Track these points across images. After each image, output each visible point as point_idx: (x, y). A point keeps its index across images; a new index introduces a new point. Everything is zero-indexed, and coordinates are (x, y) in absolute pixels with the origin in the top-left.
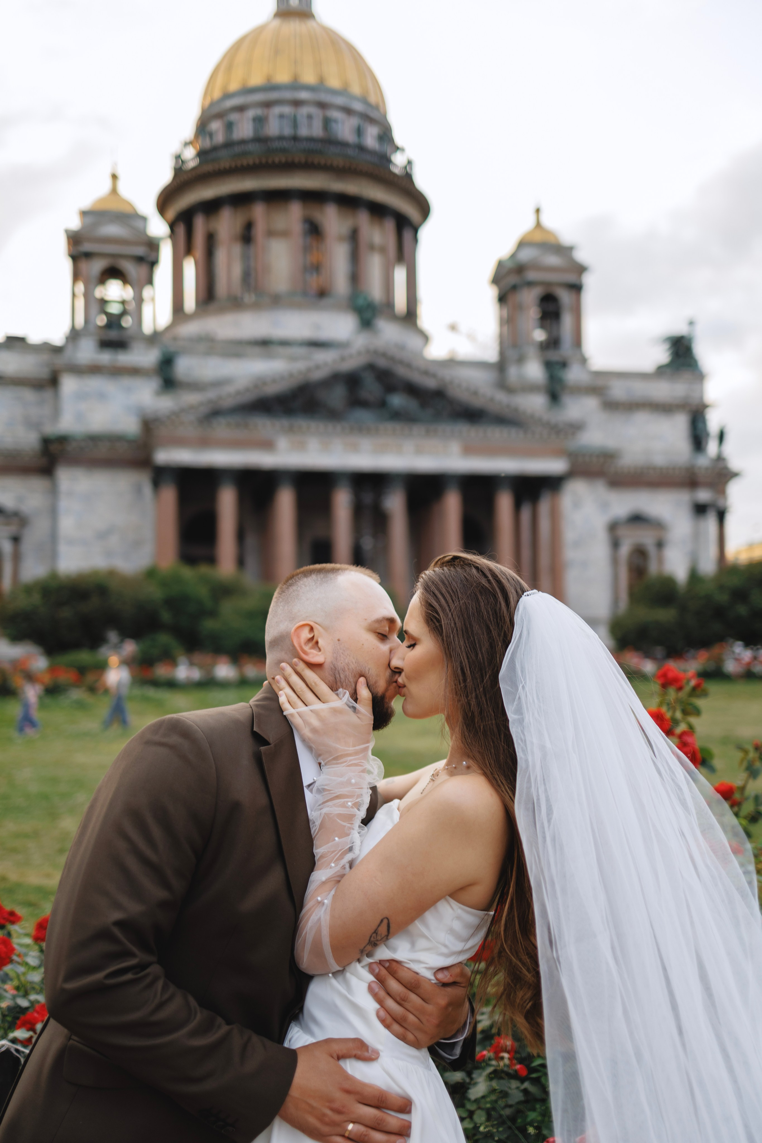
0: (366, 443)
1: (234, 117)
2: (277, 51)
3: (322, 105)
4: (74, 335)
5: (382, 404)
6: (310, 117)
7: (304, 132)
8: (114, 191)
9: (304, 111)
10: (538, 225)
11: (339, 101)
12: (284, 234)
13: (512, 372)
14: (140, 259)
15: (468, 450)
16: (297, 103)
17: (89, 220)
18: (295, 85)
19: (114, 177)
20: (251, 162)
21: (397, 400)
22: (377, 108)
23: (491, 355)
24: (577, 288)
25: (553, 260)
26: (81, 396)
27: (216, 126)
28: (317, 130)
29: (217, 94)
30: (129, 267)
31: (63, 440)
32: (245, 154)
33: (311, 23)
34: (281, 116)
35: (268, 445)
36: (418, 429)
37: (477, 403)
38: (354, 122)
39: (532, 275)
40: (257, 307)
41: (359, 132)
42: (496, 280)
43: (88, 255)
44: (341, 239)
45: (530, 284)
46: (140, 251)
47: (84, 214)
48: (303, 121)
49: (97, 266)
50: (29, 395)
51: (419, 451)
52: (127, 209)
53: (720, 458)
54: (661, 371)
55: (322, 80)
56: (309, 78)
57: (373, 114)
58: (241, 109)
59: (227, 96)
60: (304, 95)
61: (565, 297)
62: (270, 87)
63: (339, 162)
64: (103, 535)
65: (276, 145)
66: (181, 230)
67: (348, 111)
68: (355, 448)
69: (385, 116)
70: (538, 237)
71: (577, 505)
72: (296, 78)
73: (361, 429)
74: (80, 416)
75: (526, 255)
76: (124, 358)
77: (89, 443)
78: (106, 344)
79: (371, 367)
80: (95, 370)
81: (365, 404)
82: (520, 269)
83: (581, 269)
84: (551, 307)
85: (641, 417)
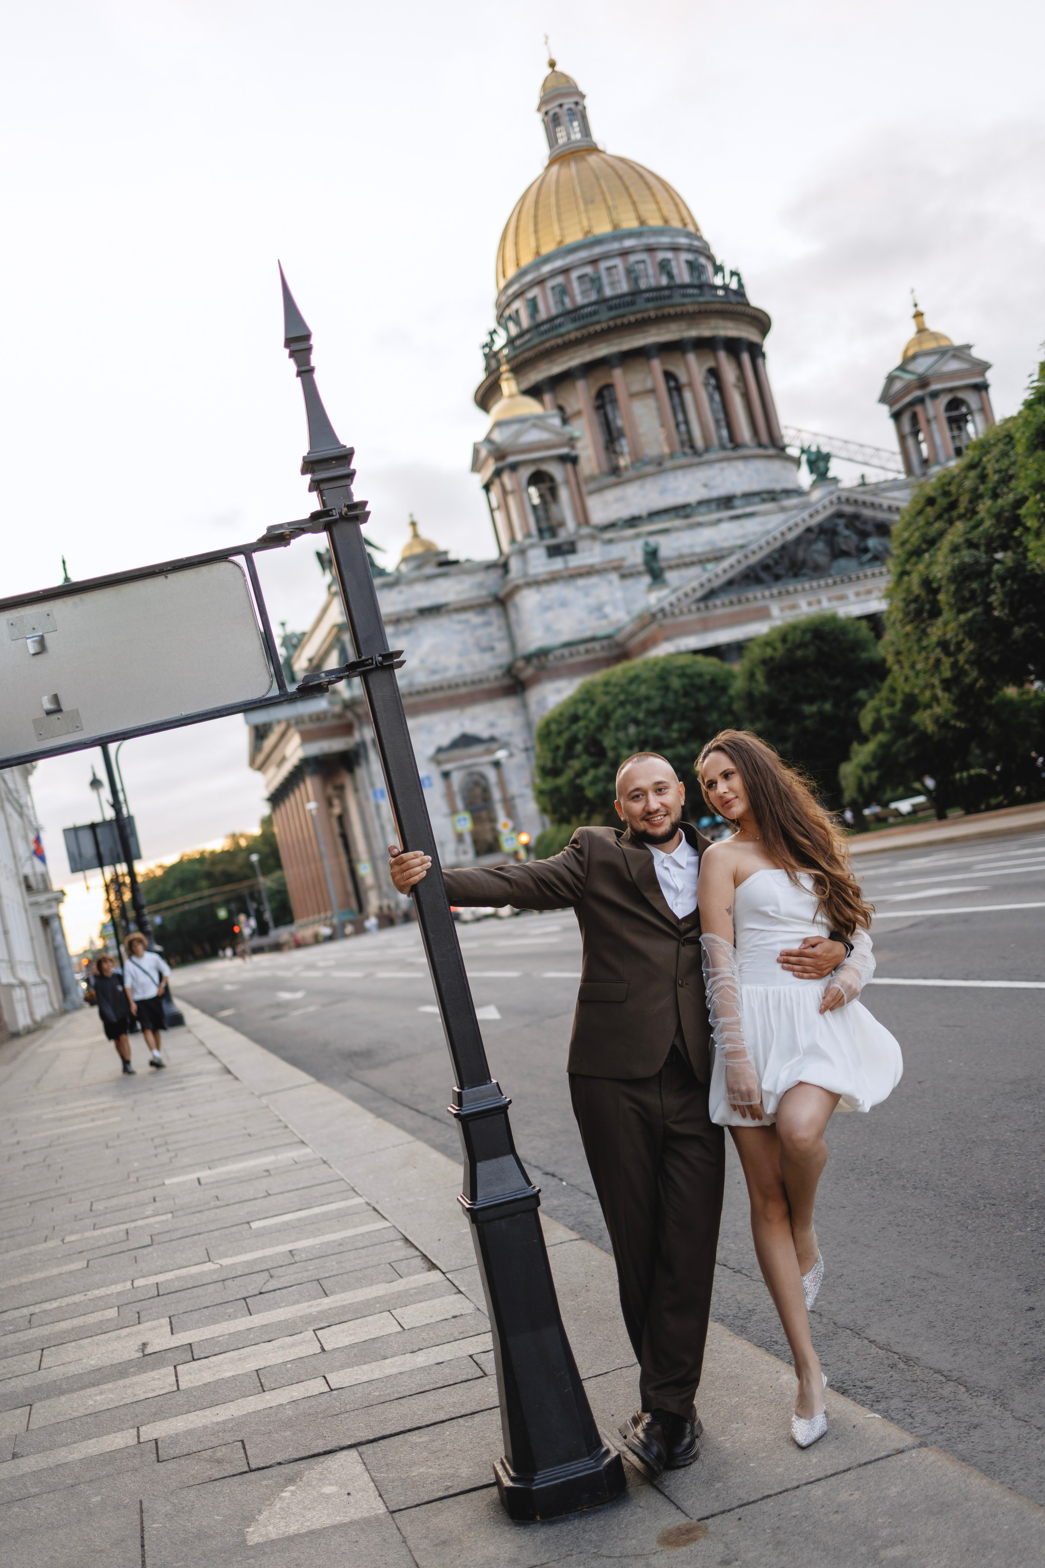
0: (850, 591)
4: (520, 549)
5: (865, 549)
8: (511, 394)
10: (923, 328)
14: (563, 459)
21: (874, 543)
24: (982, 388)
25: (954, 365)
26: (546, 607)
29: (529, 259)
30: (553, 469)
35: (763, 614)
39: (935, 387)
45: (935, 395)
46: (564, 451)
49: (525, 475)
50: (474, 618)
61: (972, 399)
70: (926, 343)
74: (548, 629)
75: (921, 366)
76: (575, 561)
77: (566, 651)
78: (555, 551)
79: (839, 515)
80: (553, 579)
81: (845, 554)
82: (923, 381)
83: (985, 367)
84: (957, 412)
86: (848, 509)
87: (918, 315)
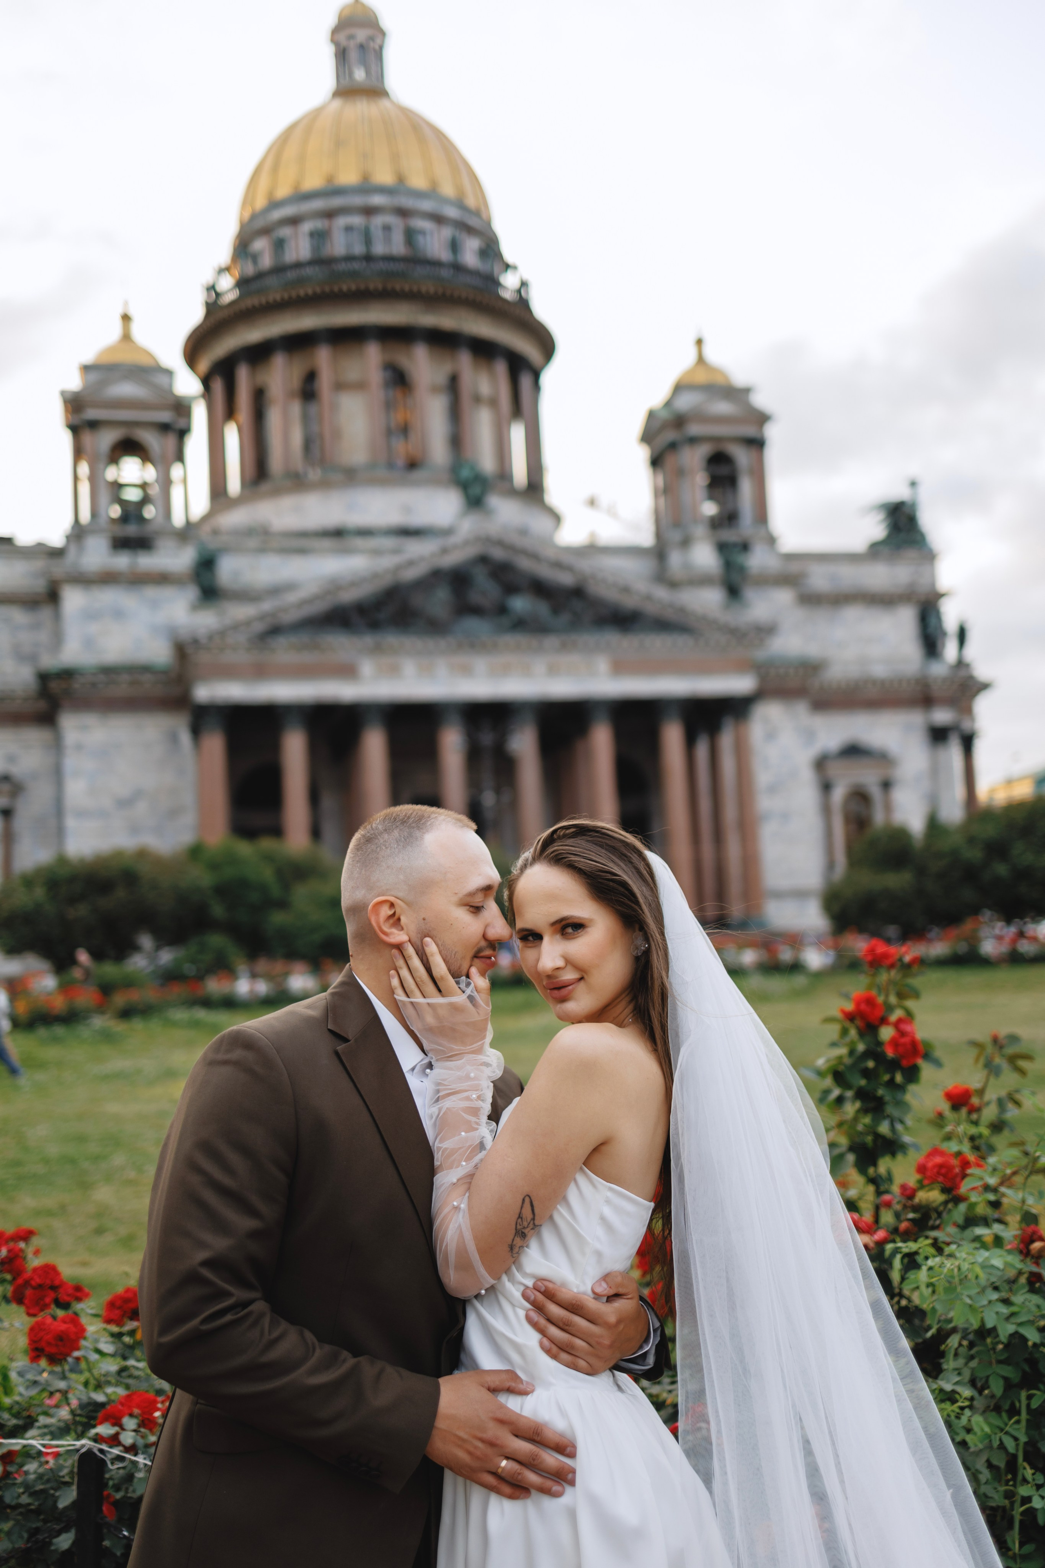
0: (480, 663)
1: (285, 232)
2: (339, 143)
3: (403, 213)
4: (78, 533)
5: (503, 610)
6: (387, 228)
7: (379, 249)
8: (127, 337)
9: (378, 221)
10: (701, 360)
11: (426, 205)
12: (360, 386)
13: (675, 559)
14: (164, 428)
15: (619, 668)
16: (369, 211)
17: (93, 377)
18: (366, 187)
19: (126, 318)
20: (310, 291)
21: (520, 604)
22: (477, 213)
23: (646, 538)
24: (757, 444)
25: (723, 407)
26: (91, 615)
27: (260, 245)
28: (398, 247)
29: (260, 202)
30: (150, 439)
31: (68, 674)
32: (301, 281)
33: (383, 104)
34: (349, 229)
35: (348, 672)
36: (551, 641)
37: (629, 602)
38: (447, 232)
39: (694, 429)
40: (325, 485)
41: (454, 246)
42: (647, 437)
43: (94, 425)
44: (435, 389)
45: (693, 441)
46: (165, 416)
47: (86, 369)
48: (378, 235)
49: (107, 439)
50: (19, 616)
51: (553, 671)
52: (144, 361)
53: (961, 664)
54: (875, 550)
55: (401, 180)
56: (384, 176)
57: (473, 222)
58: (294, 221)
59: (274, 204)
60: (377, 200)
61: (742, 456)
62: (332, 191)
63: (428, 287)
64: (125, 803)
65: (342, 267)
66: (218, 385)
67: (439, 219)
68: (467, 671)
69: (488, 224)
70: (701, 377)
71: (771, 736)
72: (366, 178)
73: (473, 646)
74: (89, 643)
75: (685, 402)
76: (146, 562)
77: (102, 677)
78: (122, 544)
79: (484, 560)
80: (108, 579)
81: (476, 611)
82: (679, 421)
83: (762, 418)
84: (723, 470)
85: (852, 614)
86: (498, 554)
87: (699, 342)
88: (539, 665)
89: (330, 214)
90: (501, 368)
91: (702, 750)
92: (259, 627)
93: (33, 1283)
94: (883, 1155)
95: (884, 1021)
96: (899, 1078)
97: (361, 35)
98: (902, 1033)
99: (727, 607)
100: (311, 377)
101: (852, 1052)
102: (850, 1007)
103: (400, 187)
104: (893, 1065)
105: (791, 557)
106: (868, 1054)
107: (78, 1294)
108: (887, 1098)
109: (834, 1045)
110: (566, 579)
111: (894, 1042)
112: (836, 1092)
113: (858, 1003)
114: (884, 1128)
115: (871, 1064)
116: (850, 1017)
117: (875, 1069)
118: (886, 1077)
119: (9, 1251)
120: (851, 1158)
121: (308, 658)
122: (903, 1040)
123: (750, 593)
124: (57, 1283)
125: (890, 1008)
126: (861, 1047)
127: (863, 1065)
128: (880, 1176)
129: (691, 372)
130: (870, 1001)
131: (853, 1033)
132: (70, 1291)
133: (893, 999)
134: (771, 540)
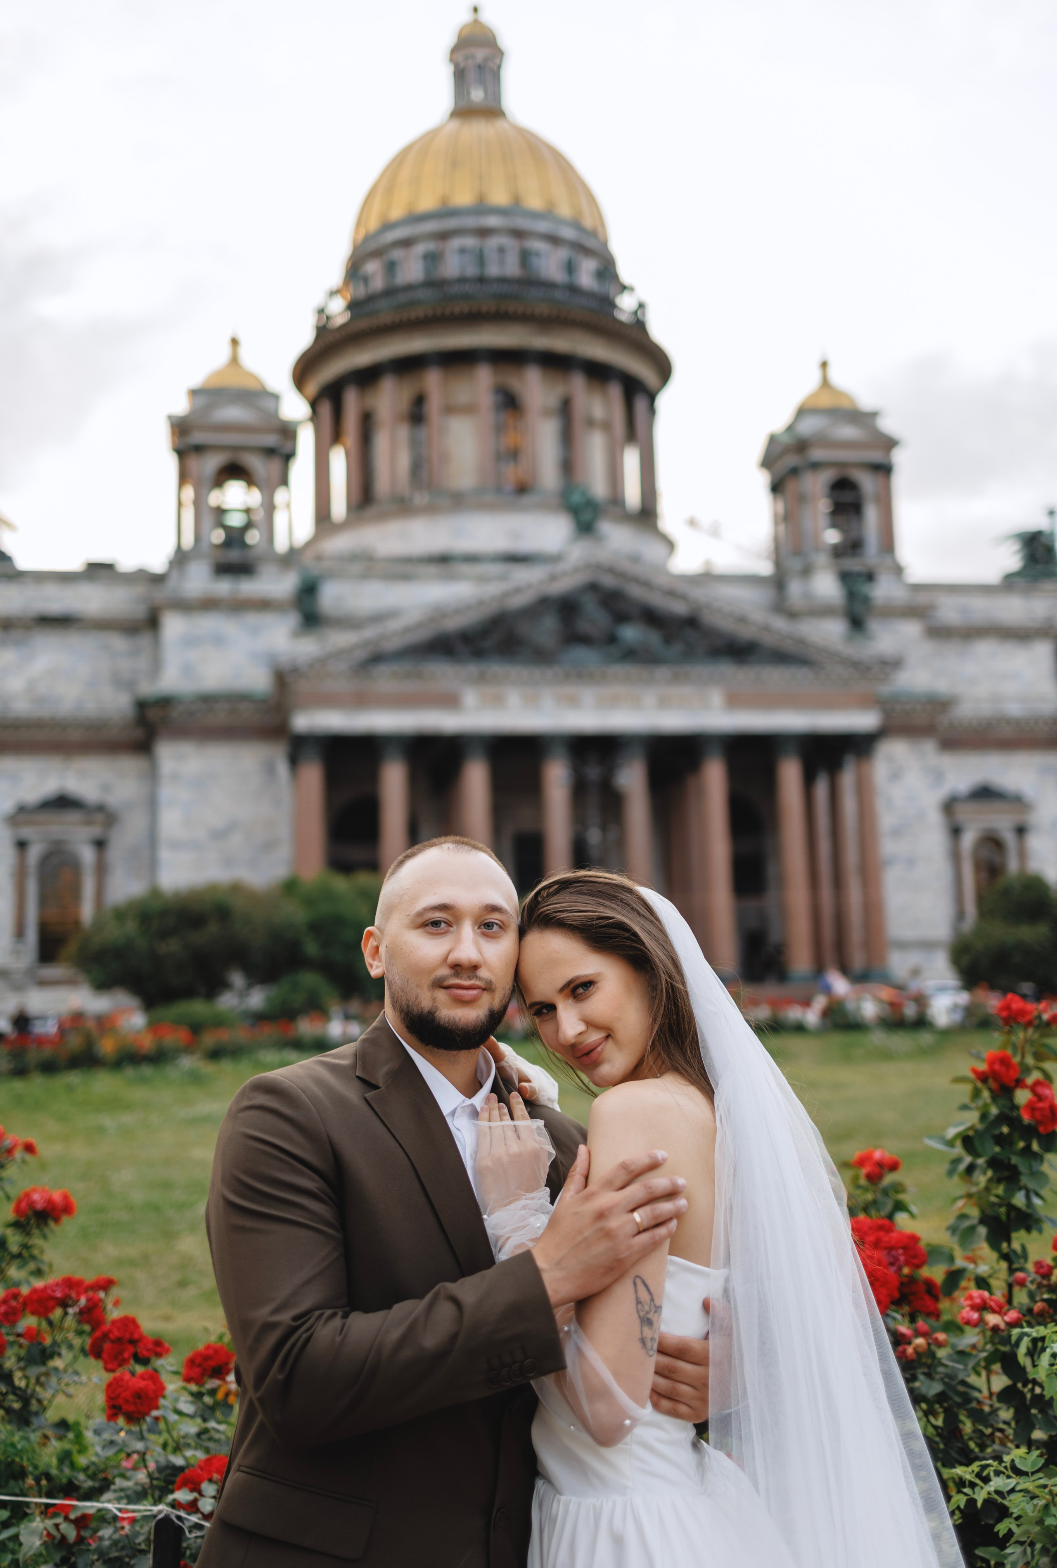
0: (588, 694)
1: (397, 254)
2: (454, 162)
3: (518, 234)
4: (181, 558)
5: (612, 639)
6: (501, 250)
7: (493, 270)
8: (234, 360)
9: (494, 242)
10: (825, 383)
11: (542, 226)
12: (470, 409)
13: (795, 588)
14: (270, 452)
15: (734, 701)
16: (484, 233)
17: (201, 401)
18: (481, 208)
19: (235, 342)
20: (421, 314)
21: (630, 633)
22: (594, 234)
24: (884, 470)
25: (848, 432)
26: (190, 641)
27: (372, 267)
28: (512, 268)
29: (373, 225)
30: (256, 463)
31: (165, 702)
32: (411, 304)
33: (500, 124)
34: (462, 251)
35: (450, 701)
36: (663, 672)
37: (746, 633)
38: (562, 254)
39: (818, 454)
40: (431, 510)
41: (570, 267)
42: (767, 462)
43: (199, 449)
44: (547, 413)
45: (816, 466)
46: (270, 440)
47: (194, 393)
48: (492, 257)
49: (212, 463)
50: (118, 642)
51: (664, 703)
52: (251, 385)
54: (1010, 582)
55: (517, 201)
56: (499, 197)
57: (590, 243)
58: (407, 243)
59: (387, 226)
60: (492, 221)
61: (867, 483)
62: (446, 212)
63: (542, 309)
64: (220, 835)
65: (456, 289)
66: (326, 409)
67: (554, 240)
68: (573, 702)
69: (605, 244)
70: (825, 401)
71: (896, 775)
72: (481, 199)
73: (581, 676)
74: (188, 670)
75: (808, 427)
76: (249, 587)
77: (200, 706)
78: (224, 569)
79: (593, 587)
80: (209, 606)
81: (584, 640)
82: (801, 446)
83: (890, 443)
84: (847, 497)
85: (984, 648)
86: (608, 581)
87: (823, 365)
88: (650, 696)
89: (444, 236)
90: (615, 391)
91: (821, 789)
92: (361, 655)
93: (111, 1336)
94: (1017, 1229)
95: (1019, 1083)
96: (1035, 1147)
97: (480, 54)
98: (1040, 1098)
99: (849, 639)
100: (420, 401)
101: (984, 1116)
102: (983, 1067)
103: (515, 208)
104: (1029, 1132)
105: (918, 588)
106: (1002, 1118)
107: (158, 1349)
108: (1022, 1168)
109: (964, 1107)
110: (679, 608)
111: (1031, 1107)
112: (968, 1159)
113: (991, 1063)
114: (1019, 1200)
115: (1005, 1130)
116: (983, 1077)
117: (1010, 1134)
118: (1021, 1144)
119: (88, 1300)
120: (983, 1231)
121: (410, 686)
122: (1041, 1105)
123: (874, 625)
124: (136, 1336)
125: (1027, 1070)
126: (994, 1111)
127: (997, 1132)
128: (1014, 1252)
129: (814, 395)
130: (1005, 1061)
131: (986, 1094)
132: (150, 1346)
133: (1030, 1060)
134: (898, 570)
